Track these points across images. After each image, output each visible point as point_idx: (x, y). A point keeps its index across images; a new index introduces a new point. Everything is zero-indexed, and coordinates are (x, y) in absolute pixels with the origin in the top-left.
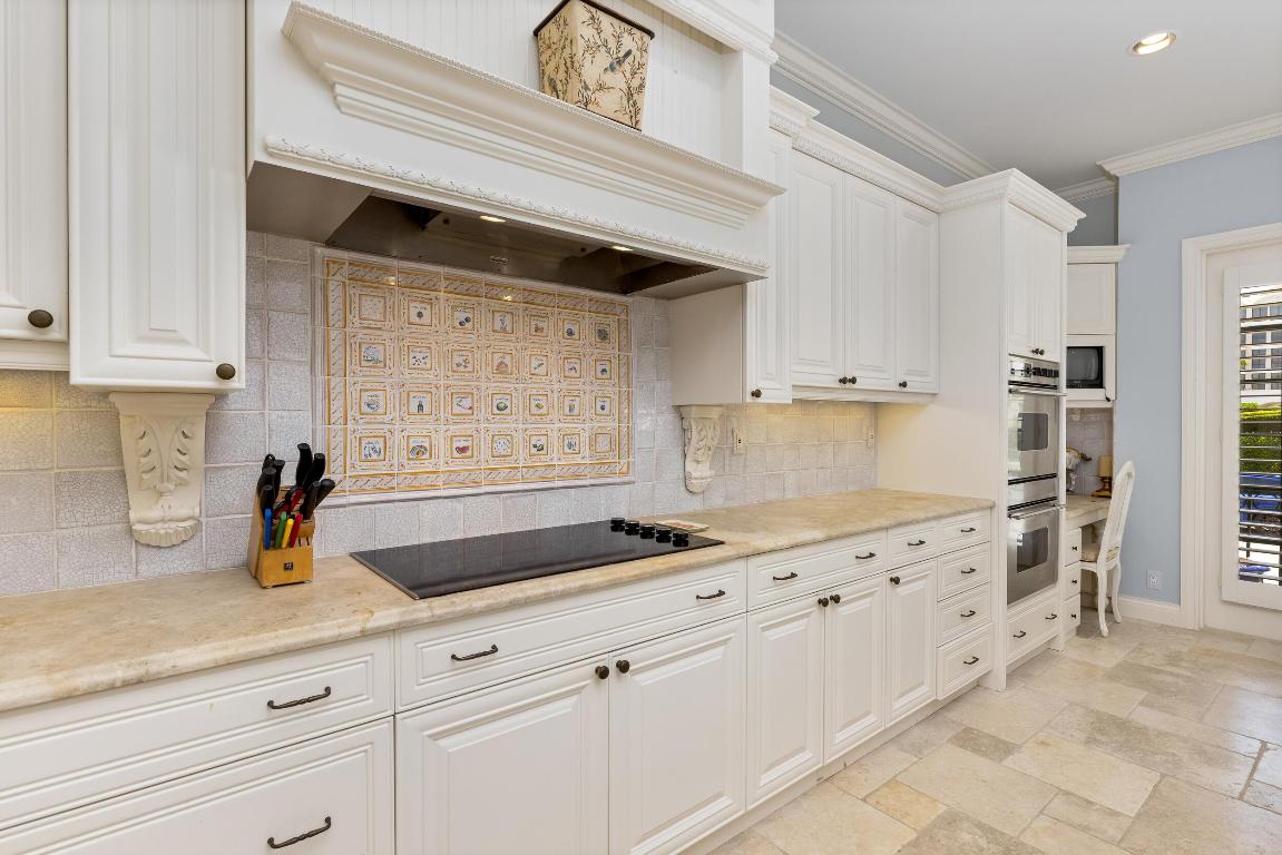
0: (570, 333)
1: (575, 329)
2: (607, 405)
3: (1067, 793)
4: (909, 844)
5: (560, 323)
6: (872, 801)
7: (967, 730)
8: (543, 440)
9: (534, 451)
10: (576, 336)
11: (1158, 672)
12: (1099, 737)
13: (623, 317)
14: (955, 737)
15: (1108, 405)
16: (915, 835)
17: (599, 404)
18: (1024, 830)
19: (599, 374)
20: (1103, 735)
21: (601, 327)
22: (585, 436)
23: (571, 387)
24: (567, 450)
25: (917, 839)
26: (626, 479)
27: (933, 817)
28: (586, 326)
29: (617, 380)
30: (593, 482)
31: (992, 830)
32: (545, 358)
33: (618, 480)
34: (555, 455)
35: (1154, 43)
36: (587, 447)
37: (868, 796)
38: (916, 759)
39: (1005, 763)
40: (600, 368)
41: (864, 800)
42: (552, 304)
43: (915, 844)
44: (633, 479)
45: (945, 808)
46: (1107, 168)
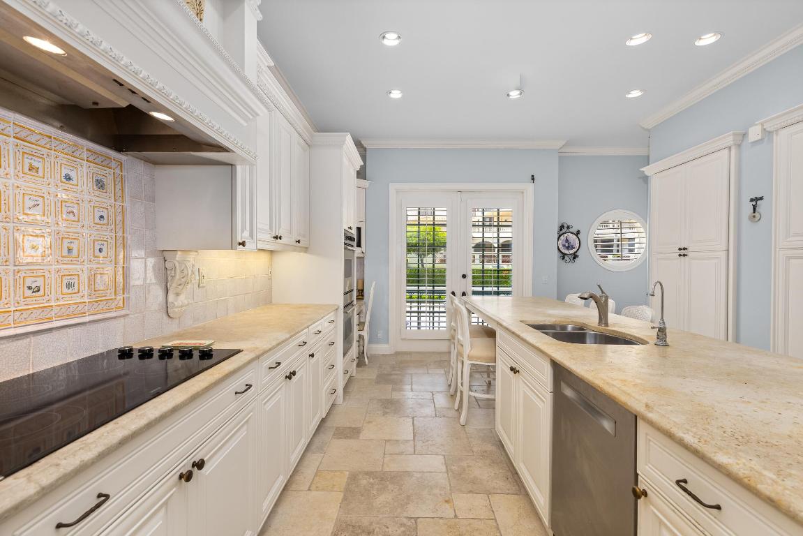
0: (68, 178)
1: (73, 175)
2: (104, 248)
3: (389, 441)
4: (342, 501)
5: (58, 167)
6: (313, 487)
7: (337, 429)
8: (40, 282)
9: (29, 293)
10: (74, 182)
11: (391, 375)
12: (388, 411)
13: (118, 171)
14: (334, 435)
15: (362, 255)
16: (342, 494)
17: (97, 248)
18: (383, 465)
19: (97, 220)
20: (387, 409)
21: (100, 178)
22: (84, 277)
23: (69, 230)
24: (65, 291)
25: (345, 495)
26: (122, 312)
27: (346, 480)
28: (84, 174)
29: (113, 226)
30: (92, 318)
31: (372, 473)
32: (41, 199)
33: (114, 314)
34: (53, 296)
35: (396, 94)
36: (87, 288)
37: (310, 487)
38: (322, 455)
39: (361, 438)
40: (98, 215)
41: (309, 490)
42: (48, 146)
43: (345, 499)
44: (128, 312)
45: (348, 473)
46: (363, 142)
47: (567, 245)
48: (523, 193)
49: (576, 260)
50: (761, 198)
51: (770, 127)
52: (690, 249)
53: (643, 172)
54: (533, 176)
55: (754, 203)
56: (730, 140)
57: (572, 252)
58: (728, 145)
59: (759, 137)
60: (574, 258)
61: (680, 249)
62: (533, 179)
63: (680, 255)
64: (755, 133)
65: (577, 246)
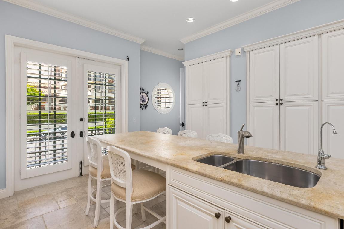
47: (142, 100)
48: (120, 66)
49: (147, 108)
50: (240, 81)
51: (246, 49)
52: (208, 103)
53: (183, 64)
54: (127, 56)
55: (237, 82)
56: (228, 53)
57: (145, 103)
58: (227, 55)
59: (240, 54)
60: (146, 107)
61: (203, 103)
62: (128, 58)
63: (203, 106)
64: (238, 52)
65: (147, 100)
